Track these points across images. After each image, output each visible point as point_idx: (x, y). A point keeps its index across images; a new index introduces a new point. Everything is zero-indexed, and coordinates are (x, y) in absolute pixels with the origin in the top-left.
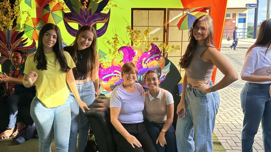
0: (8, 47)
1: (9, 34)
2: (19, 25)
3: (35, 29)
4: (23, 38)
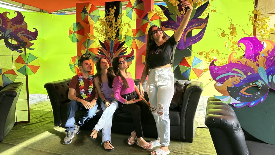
0: (110, 56)
1: (112, 44)
2: (121, 36)
3: (134, 39)
4: (124, 48)
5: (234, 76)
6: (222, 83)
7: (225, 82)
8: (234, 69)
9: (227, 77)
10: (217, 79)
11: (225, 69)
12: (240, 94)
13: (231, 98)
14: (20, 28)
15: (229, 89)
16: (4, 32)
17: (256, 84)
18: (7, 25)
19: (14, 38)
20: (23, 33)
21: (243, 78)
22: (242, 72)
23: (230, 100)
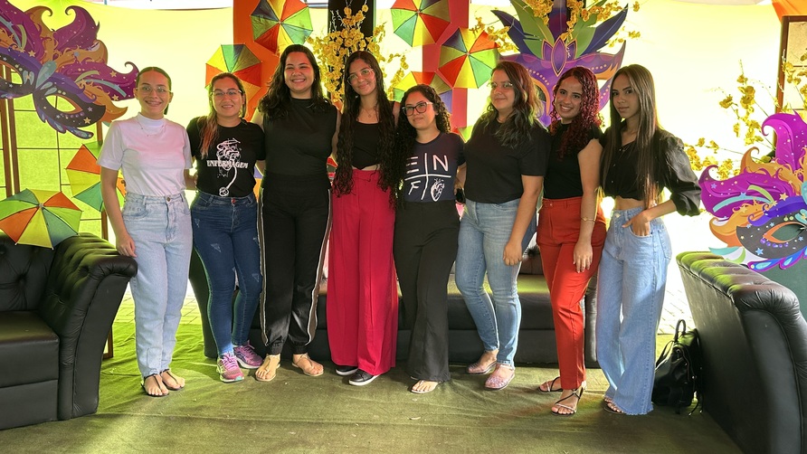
5: (751, 202)
6: (725, 218)
7: (733, 217)
8: (752, 188)
9: (737, 205)
10: (716, 209)
11: (732, 187)
12: (764, 242)
13: (744, 251)
14: (84, 61)
15: (740, 230)
16: (32, 74)
17: (795, 220)
18: (44, 49)
19: (64, 93)
20: (94, 77)
21: (770, 207)
22: (770, 192)
23: (743, 256)
